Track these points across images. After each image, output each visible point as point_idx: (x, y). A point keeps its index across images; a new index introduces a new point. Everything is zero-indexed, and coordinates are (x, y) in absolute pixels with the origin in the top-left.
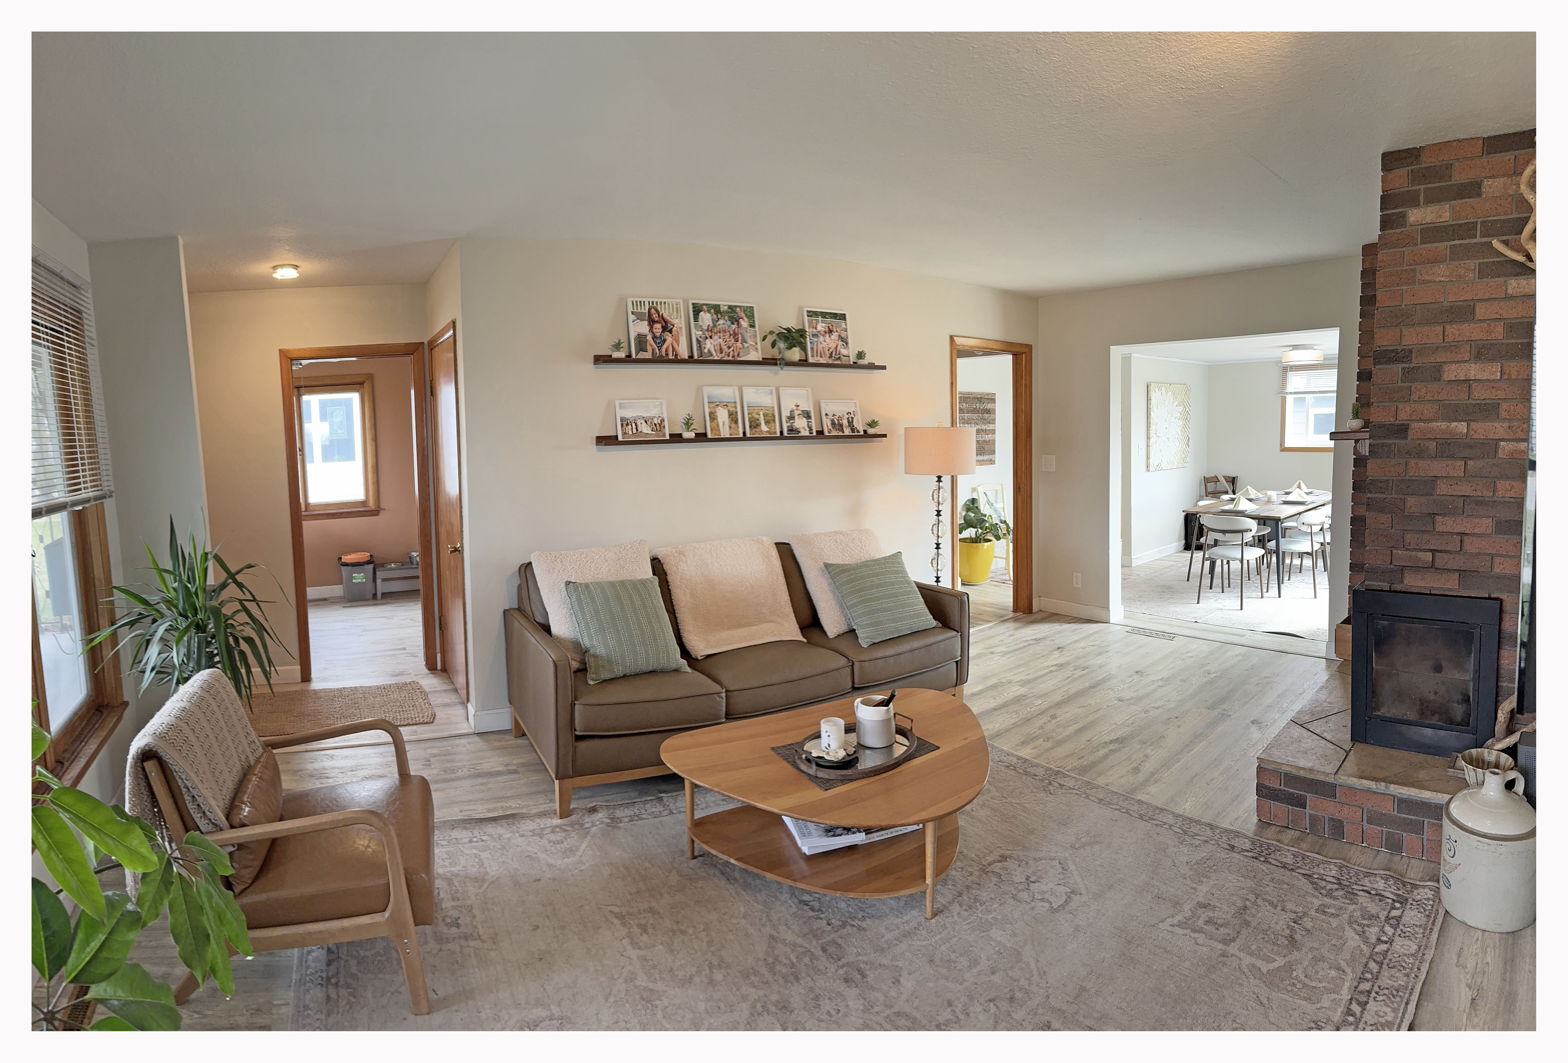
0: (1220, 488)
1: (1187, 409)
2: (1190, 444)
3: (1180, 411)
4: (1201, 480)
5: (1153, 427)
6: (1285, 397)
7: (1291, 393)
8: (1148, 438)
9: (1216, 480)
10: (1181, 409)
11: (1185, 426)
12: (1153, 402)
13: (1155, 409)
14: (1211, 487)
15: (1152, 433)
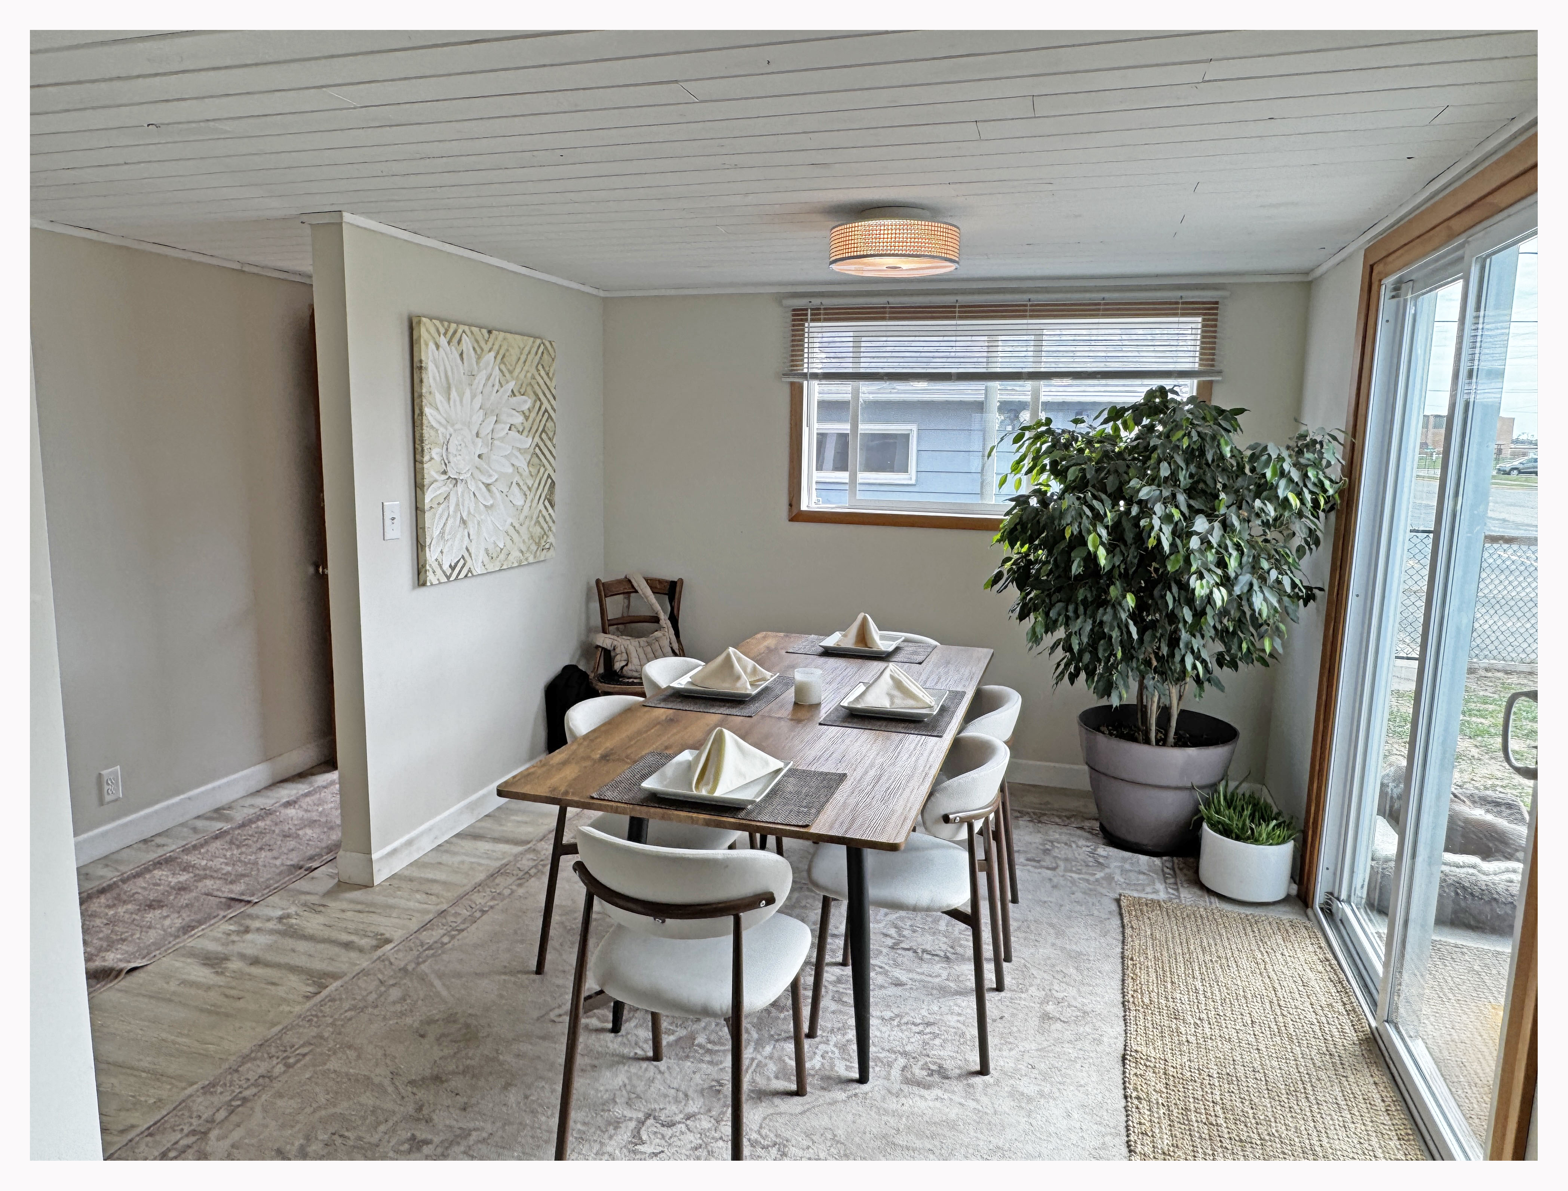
0: (639, 609)
1: (546, 405)
2: (557, 497)
3: (525, 407)
4: (589, 589)
5: (433, 454)
6: (801, 387)
7: (815, 376)
8: (418, 485)
9: (627, 587)
10: (526, 403)
11: (538, 455)
12: (431, 377)
13: (439, 398)
14: (615, 606)
15: (431, 471)
